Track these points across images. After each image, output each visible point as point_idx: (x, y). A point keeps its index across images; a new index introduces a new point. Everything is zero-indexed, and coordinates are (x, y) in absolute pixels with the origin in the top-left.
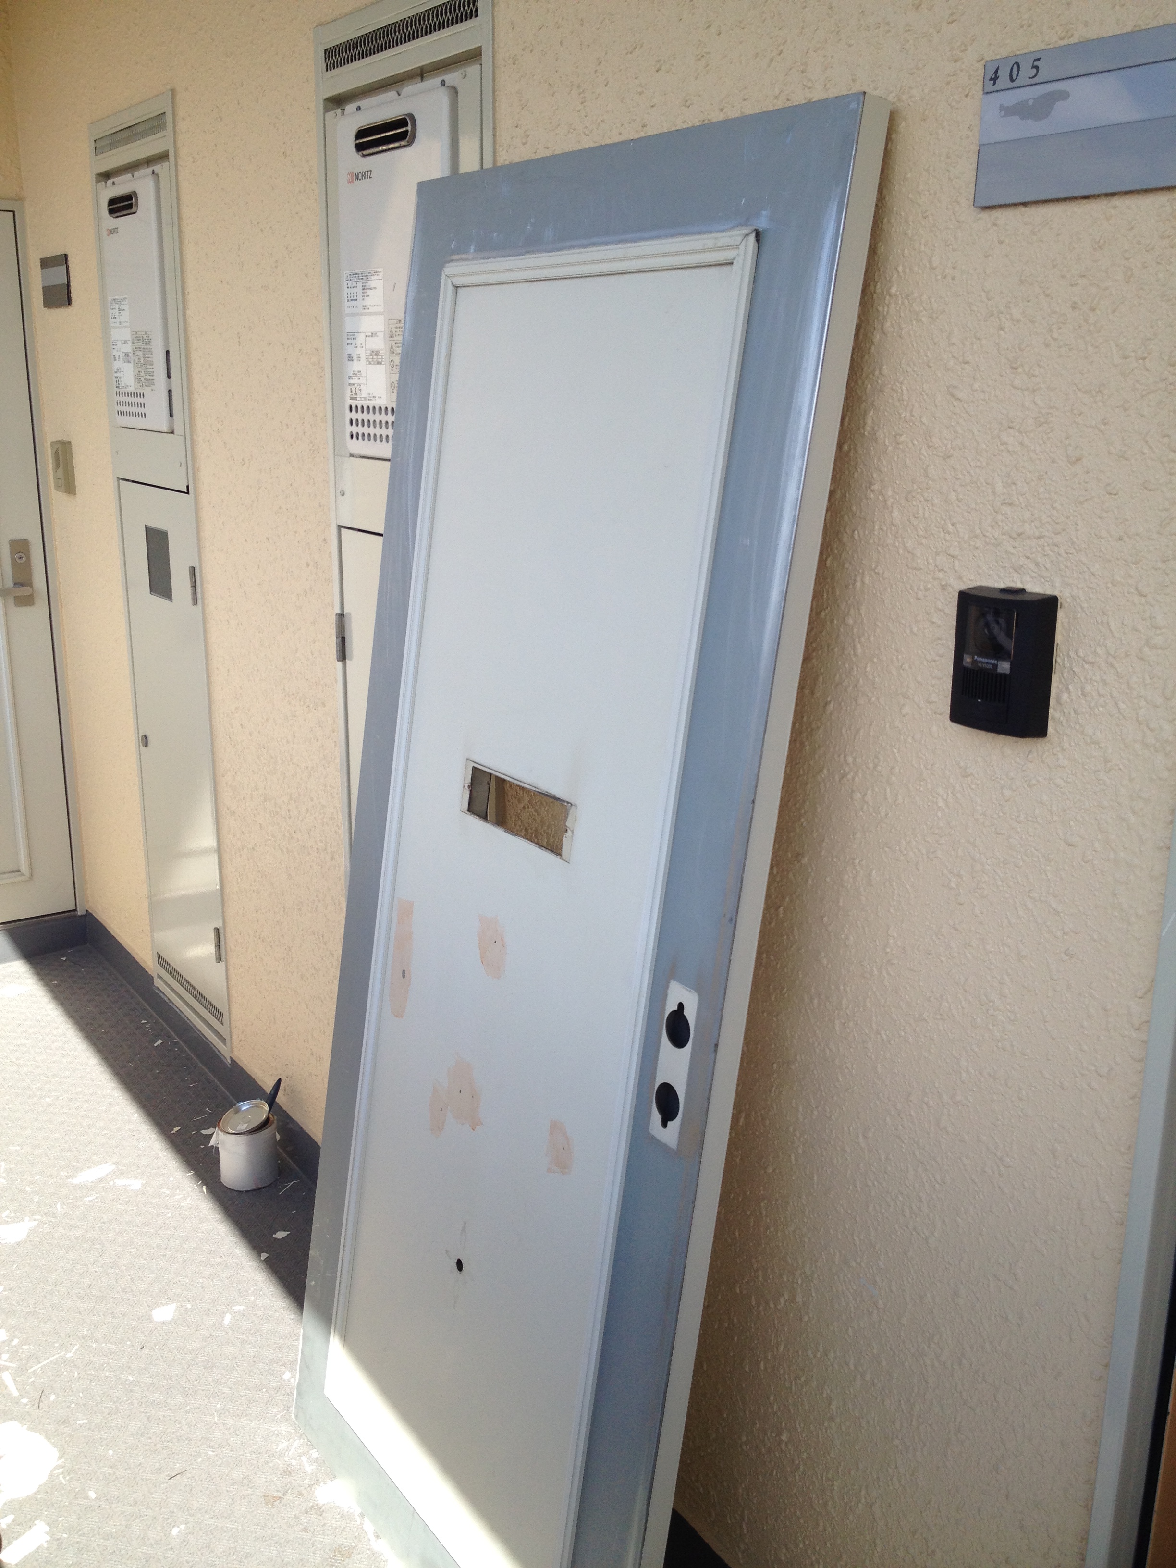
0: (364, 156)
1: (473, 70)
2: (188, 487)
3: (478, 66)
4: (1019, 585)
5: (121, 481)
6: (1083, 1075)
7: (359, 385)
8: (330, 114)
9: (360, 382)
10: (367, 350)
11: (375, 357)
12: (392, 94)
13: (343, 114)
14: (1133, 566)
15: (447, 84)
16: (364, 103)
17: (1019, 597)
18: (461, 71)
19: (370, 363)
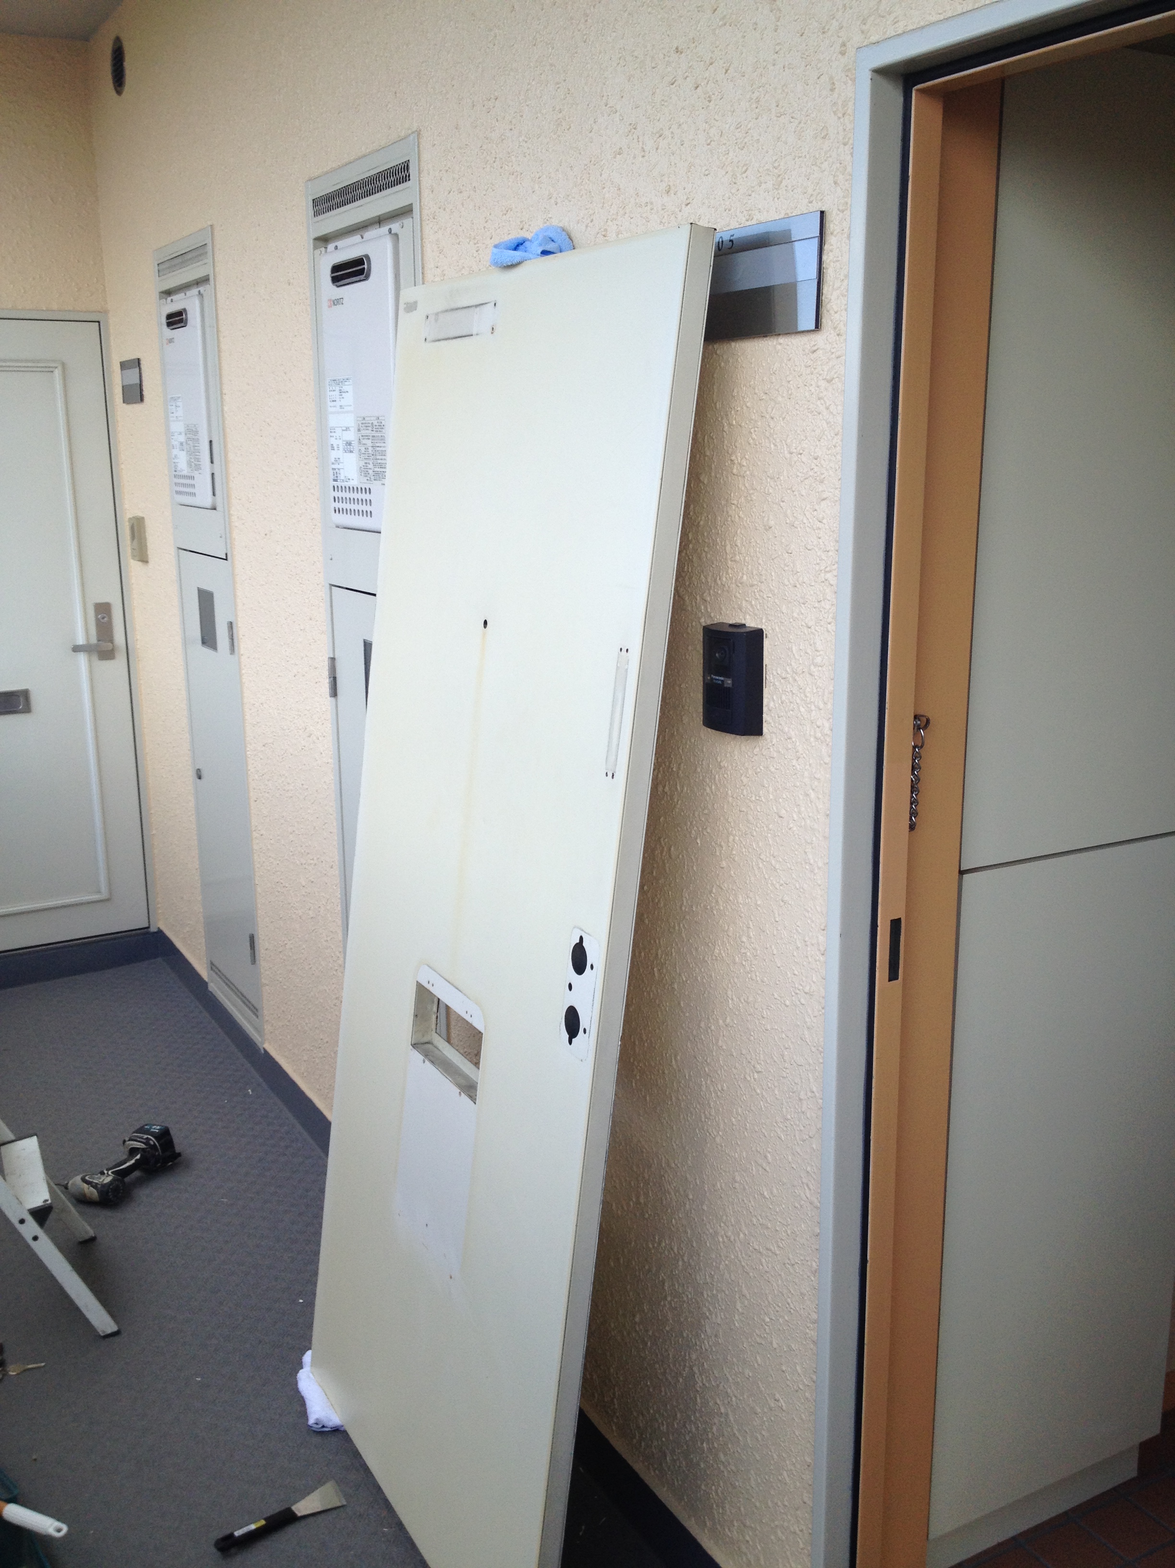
0: (338, 286)
1: (407, 221)
2: (226, 554)
3: (411, 219)
4: (743, 622)
5: (180, 551)
6: (797, 994)
7: (339, 469)
8: (317, 252)
9: (339, 467)
10: (343, 441)
11: (349, 447)
12: (356, 238)
13: (326, 252)
14: (803, 605)
15: (393, 232)
16: (340, 243)
17: (743, 630)
18: (400, 222)
19: (346, 452)
